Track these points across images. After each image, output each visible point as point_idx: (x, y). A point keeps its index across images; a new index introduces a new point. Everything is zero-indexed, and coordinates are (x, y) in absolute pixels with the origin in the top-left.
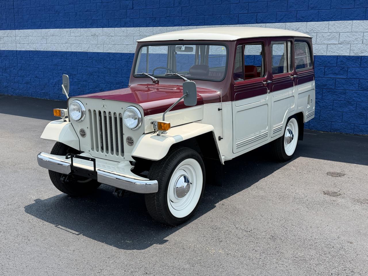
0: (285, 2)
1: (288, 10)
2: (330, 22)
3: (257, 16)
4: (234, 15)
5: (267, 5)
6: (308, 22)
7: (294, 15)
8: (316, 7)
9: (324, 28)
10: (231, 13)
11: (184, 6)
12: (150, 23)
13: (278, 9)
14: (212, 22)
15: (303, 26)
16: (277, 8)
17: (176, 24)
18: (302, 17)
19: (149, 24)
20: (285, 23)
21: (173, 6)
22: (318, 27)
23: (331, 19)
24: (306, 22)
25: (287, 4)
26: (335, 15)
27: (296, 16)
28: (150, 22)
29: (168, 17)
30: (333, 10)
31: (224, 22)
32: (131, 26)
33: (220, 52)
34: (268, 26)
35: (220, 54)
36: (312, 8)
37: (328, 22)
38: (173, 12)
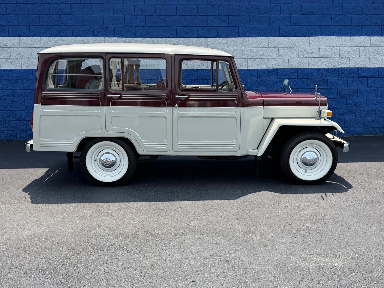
0: (267, 17)
1: (270, 25)
2: (311, 37)
3: (238, 29)
4: (212, 27)
5: (248, 19)
6: (290, 37)
7: (276, 30)
8: (298, 23)
9: (305, 42)
10: (209, 25)
11: (149, 15)
12: (100, 32)
13: (261, 24)
14: (186, 34)
15: (285, 40)
16: (259, 23)
17: (139, 35)
18: (285, 32)
19: (98, 33)
20: (268, 38)
21: (133, 14)
22: (300, 41)
23: (312, 34)
24: (289, 37)
25: (270, 19)
26: (315, 31)
27: (279, 31)
28: (100, 30)
29: (127, 26)
30: (312, 26)
31: (201, 34)
32: (69, 36)
33: (197, 67)
34: (251, 40)
35: (198, 69)
36: (294, 24)
37: (309, 37)
38: (133, 21)
